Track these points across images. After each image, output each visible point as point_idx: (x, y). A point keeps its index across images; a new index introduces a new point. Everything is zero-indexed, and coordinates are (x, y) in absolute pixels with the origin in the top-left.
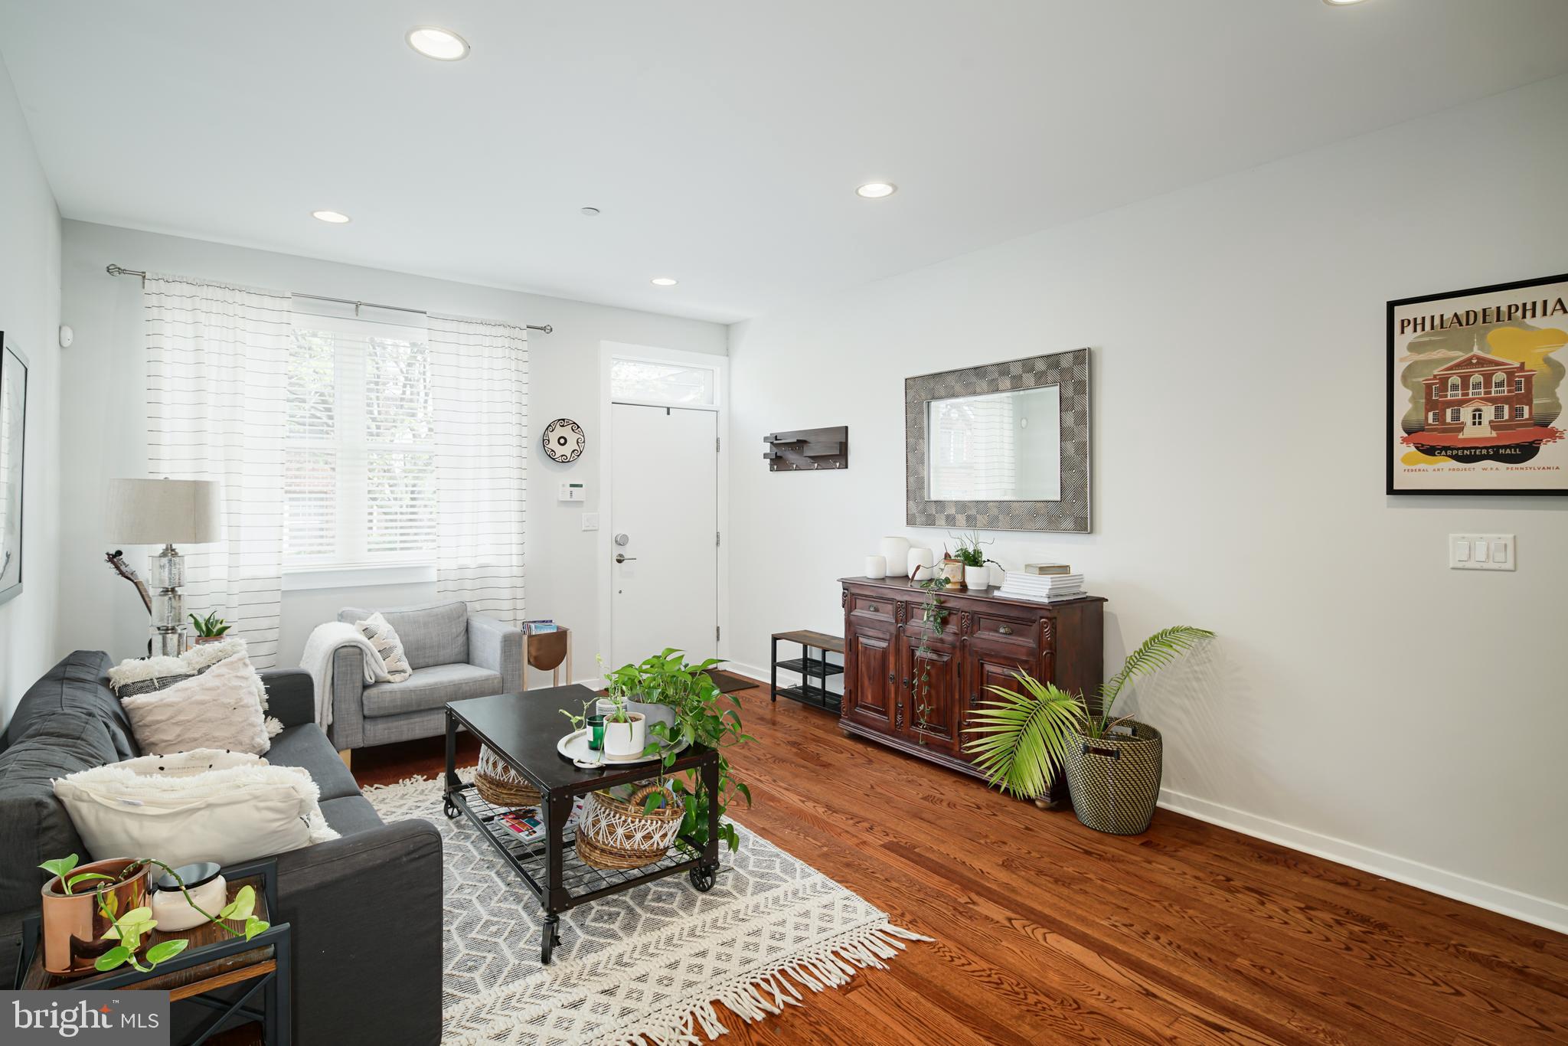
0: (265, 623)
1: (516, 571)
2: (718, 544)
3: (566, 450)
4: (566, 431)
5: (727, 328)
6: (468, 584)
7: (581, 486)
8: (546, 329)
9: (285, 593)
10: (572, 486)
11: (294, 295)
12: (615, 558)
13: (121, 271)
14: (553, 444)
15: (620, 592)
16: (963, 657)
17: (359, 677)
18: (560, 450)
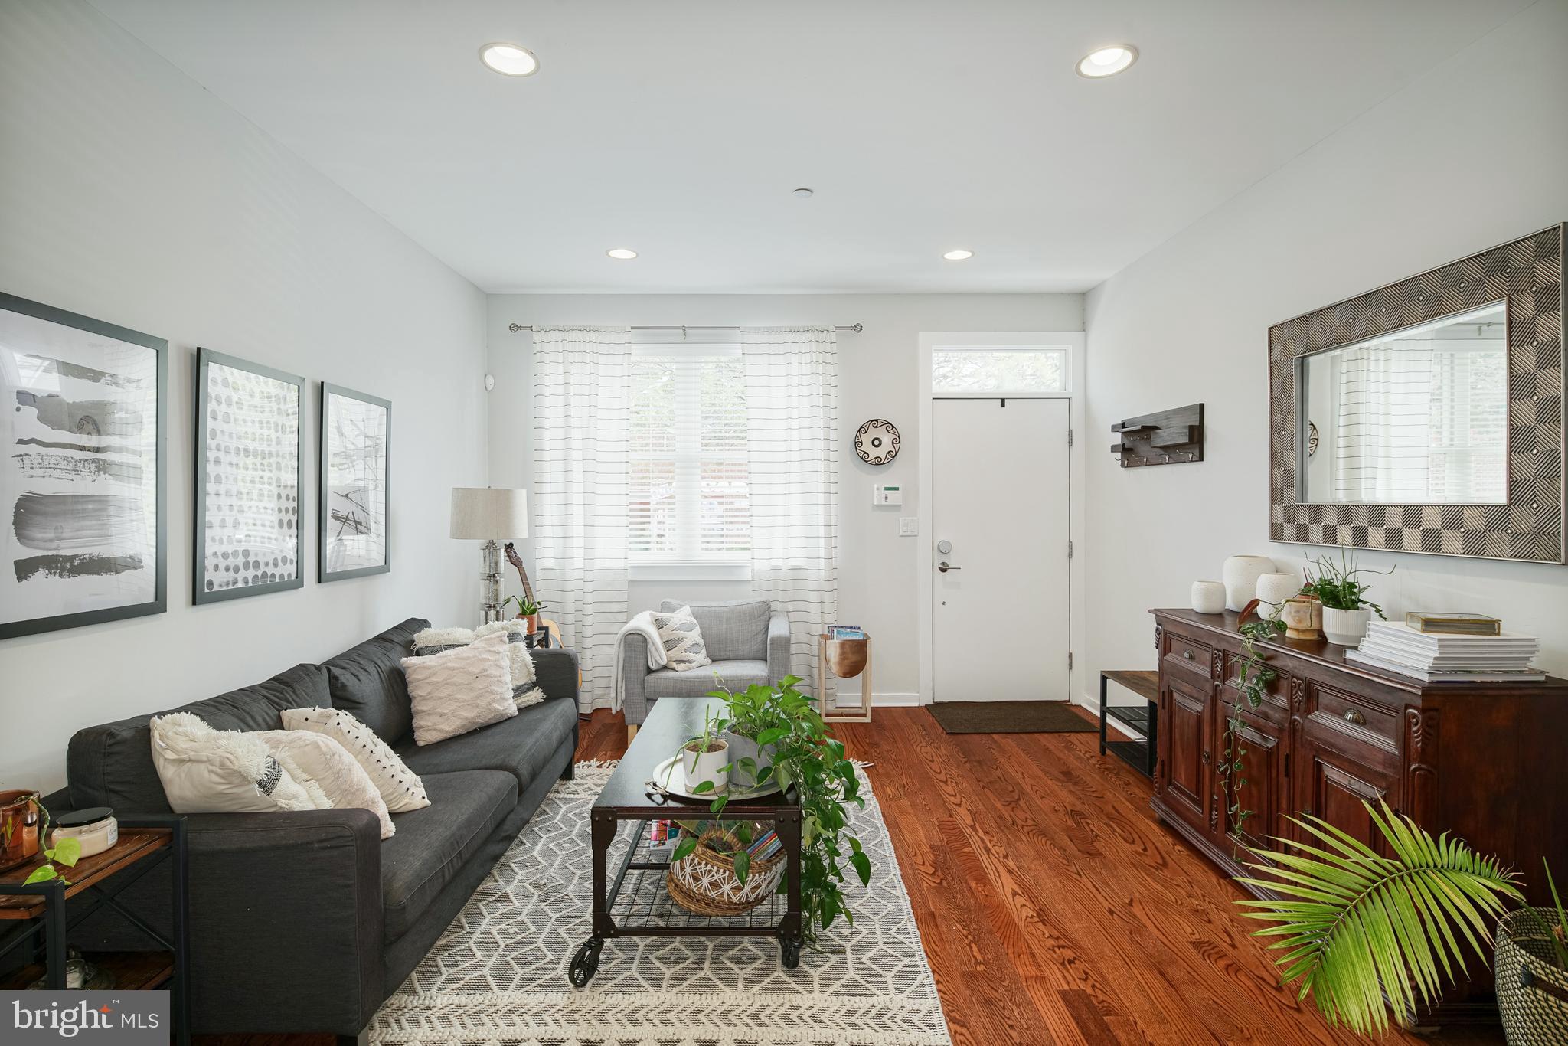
0: (616, 607)
1: (823, 574)
2: (1070, 555)
3: (881, 452)
4: (881, 432)
5: (1083, 299)
6: (781, 585)
7: (897, 489)
8: (858, 328)
10: (886, 489)
11: (632, 328)
12: (937, 565)
13: (519, 328)
14: (867, 446)
15: (944, 603)
16: (1294, 748)
17: (642, 662)
18: (874, 453)
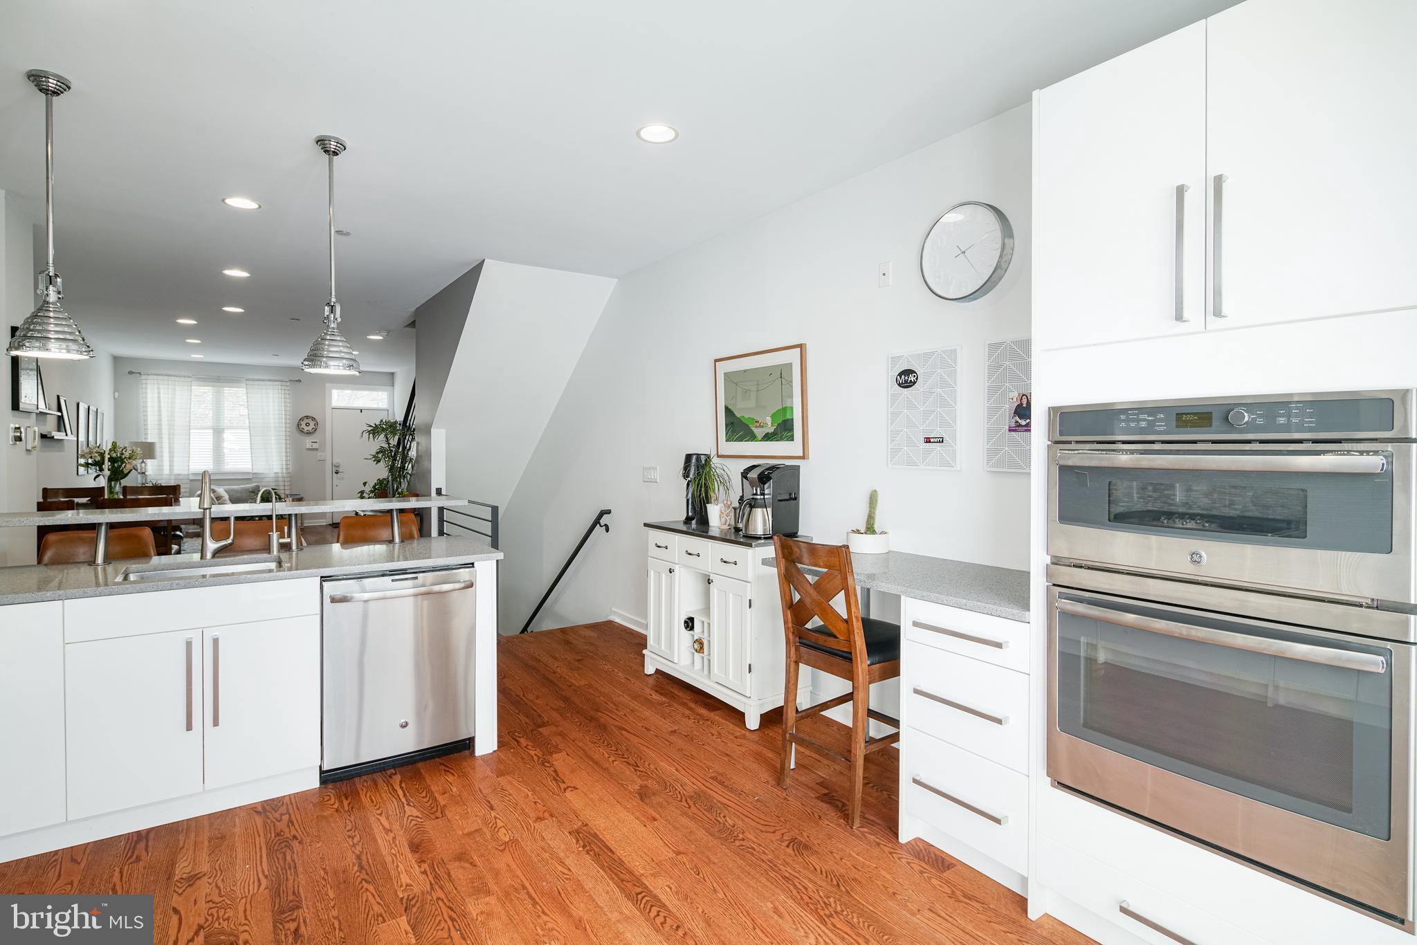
1: (285, 475)
3: (310, 428)
4: (309, 421)
5: (393, 375)
7: (316, 443)
8: (299, 381)
9: (192, 480)
10: (312, 443)
11: (193, 376)
12: (334, 471)
13: (133, 373)
14: (303, 426)
15: (336, 486)
18: (306, 429)
